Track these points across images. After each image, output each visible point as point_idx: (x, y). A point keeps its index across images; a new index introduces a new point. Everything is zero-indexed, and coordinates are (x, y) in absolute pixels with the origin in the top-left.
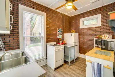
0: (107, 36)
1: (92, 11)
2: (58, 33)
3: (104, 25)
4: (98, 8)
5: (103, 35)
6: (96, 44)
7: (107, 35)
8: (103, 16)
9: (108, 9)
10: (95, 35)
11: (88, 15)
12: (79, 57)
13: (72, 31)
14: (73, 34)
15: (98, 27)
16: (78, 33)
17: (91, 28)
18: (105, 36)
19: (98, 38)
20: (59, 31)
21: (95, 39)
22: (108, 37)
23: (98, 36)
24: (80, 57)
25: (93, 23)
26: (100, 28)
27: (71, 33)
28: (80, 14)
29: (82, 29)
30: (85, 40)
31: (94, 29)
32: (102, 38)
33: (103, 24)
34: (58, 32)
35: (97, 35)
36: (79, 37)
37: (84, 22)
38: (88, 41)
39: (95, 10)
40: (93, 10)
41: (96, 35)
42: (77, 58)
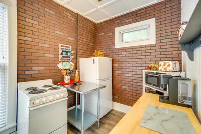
0: (169, 65)
1: (138, 12)
2: (60, 56)
3: (162, 41)
4: (150, 6)
5: (160, 62)
6: (147, 82)
7: (171, 63)
8: (159, 23)
9: (168, 9)
10: (144, 62)
11: (131, 19)
12: (112, 110)
13: (97, 53)
14: (97, 59)
15: (150, 46)
16: (111, 59)
17: (137, 47)
18: (164, 66)
19: (150, 68)
20: (64, 53)
21: (144, 72)
22: (171, 68)
23: (151, 64)
24: (115, 109)
25: (141, 38)
26: (154, 48)
27: (93, 58)
28: (115, 18)
29: (118, 49)
30: (125, 72)
31: (142, 49)
32: (160, 68)
33: (159, 38)
34: (62, 54)
35: (149, 62)
36: (112, 66)
37: (122, 34)
38: (131, 75)
39: (144, 10)
40: (141, 9)
41: (147, 62)
42: (109, 113)
